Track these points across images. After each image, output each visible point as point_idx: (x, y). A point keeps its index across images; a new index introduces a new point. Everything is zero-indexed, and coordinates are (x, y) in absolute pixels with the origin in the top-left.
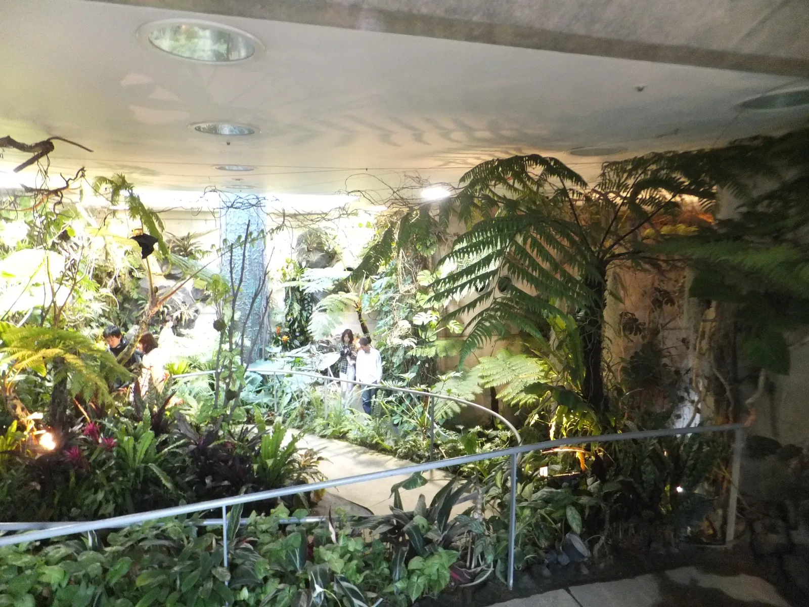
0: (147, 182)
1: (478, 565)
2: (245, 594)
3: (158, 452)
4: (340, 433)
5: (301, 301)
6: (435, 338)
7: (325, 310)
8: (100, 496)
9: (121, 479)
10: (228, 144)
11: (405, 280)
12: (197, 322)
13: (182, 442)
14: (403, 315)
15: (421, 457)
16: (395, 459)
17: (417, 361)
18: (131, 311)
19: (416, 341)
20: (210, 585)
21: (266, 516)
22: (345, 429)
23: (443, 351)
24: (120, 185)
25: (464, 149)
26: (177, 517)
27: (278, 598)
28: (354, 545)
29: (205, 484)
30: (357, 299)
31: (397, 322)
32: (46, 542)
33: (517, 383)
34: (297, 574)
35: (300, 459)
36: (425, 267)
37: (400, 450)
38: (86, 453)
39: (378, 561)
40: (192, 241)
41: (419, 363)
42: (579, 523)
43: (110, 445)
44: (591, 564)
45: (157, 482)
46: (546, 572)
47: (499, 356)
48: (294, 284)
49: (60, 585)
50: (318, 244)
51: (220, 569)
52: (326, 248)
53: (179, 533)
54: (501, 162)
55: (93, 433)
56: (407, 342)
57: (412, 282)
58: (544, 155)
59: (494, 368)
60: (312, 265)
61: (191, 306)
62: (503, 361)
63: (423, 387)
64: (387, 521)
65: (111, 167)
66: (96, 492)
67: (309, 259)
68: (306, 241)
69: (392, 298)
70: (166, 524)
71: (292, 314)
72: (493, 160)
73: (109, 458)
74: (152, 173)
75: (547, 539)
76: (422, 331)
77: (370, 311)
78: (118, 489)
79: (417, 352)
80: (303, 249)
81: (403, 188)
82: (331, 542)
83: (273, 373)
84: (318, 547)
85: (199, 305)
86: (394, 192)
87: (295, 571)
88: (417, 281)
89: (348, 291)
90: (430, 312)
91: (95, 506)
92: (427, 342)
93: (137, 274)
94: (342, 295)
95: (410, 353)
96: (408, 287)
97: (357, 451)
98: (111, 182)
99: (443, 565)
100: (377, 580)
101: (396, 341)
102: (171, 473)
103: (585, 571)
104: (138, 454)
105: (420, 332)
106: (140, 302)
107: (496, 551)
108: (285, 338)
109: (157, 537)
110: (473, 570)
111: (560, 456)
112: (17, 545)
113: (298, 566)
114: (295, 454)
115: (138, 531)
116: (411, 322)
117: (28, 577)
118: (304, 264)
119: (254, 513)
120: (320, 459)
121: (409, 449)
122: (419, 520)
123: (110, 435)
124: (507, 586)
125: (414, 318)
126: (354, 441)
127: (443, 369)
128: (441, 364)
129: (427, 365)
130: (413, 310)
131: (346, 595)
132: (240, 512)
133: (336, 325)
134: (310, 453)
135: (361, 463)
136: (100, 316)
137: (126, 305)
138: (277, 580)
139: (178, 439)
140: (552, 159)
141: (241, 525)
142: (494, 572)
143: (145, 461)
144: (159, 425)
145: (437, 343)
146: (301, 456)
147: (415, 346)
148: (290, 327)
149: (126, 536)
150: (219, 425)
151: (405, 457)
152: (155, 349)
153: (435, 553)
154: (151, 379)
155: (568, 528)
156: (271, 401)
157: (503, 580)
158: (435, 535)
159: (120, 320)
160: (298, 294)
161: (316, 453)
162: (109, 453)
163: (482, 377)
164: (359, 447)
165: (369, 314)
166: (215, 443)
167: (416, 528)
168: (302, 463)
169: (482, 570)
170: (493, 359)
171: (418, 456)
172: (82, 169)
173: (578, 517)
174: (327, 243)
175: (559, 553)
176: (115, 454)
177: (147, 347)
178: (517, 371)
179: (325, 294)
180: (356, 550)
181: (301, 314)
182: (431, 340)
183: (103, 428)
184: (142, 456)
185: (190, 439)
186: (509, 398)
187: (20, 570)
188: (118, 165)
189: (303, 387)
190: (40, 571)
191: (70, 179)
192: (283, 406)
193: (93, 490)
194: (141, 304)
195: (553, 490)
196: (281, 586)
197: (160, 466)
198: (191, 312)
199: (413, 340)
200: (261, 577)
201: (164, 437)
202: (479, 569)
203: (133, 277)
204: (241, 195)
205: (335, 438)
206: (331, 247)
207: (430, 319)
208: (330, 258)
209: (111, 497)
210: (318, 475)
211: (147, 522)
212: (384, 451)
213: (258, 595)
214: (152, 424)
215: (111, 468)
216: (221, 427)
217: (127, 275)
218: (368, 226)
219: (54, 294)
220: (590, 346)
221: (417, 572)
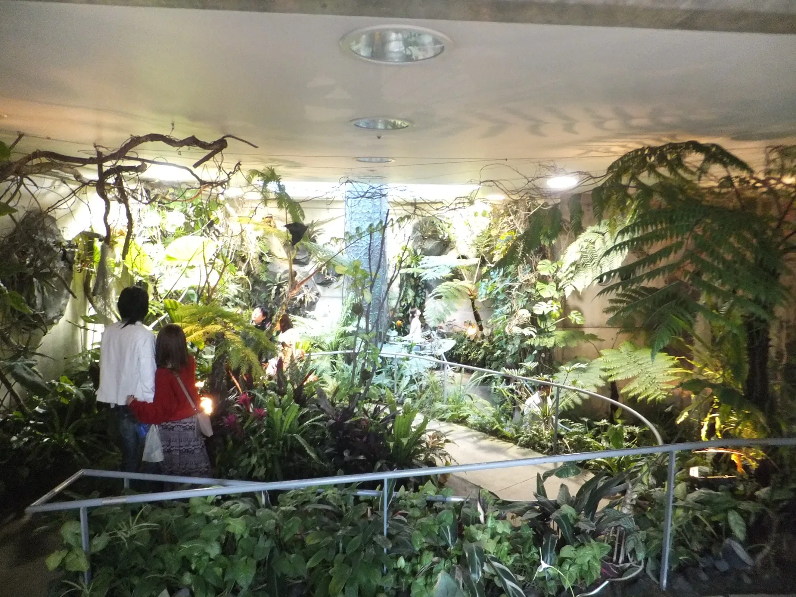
0: (290, 174)
1: (626, 560)
2: (402, 562)
3: (300, 425)
4: (459, 417)
5: (415, 288)
6: (554, 328)
7: (440, 297)
8: (254, 460)
9: (270, 446)
10: (379, 138)
11: (525, 270)
12: (318, 304)
13: (321, 416)
14: (521, 304)
15: (543, 447)
16: (516, 447)
17: (533, 350)
18: (260, 293)
19: (536, 331)
20: (371, 551)
21: (414, 492)
22: (465, 414)
23: (562, 342)
24: (270, 176)
25: (614, 138)
26: (336, 486)
27: (434, 570)
28: (502, 528)
29: (343, 456)
30: (473, 288)
31: (514, 312)
32: (226, 498)
33: (644, 378)
34: (448, 549)
35: (428, 439)
36: (544, 257)
37: (521, 438)
38: (240, 420)
39: (528, 546)
40: (315, 229)
41: (535, 352)
42: (744, 529)
43: (260, 415)
44: (753, 575)
45: (302, 451)
46: (704, 577)
47: (623, 349)
48: (410, 271)
49: (242, 537)
50: (433, 232)
51: (379, 537)
52: (440, 236)
53: (338, 500)
54: (653, 150)
55: (245, 403)
56: (527, 332)
57: (532, 271)
58: (703, 141)
59: (618, 361)
60: (428, 253)
61: (312, 290)
62: (628, 354)
63: (546, 376)
64: (531, 507)
65: (262, 161)
66: (250, 456)
67: (424, 247)
68: (421, 229)
69: (510, 287)
70: (326, 491)
71: (406, 300)
72: (643, 148)
73: (259, 427)
74: (296, 165)
75: (700, 543)
76: (541, 321)
77: (485, 299)
78: (268, 455)
79: (536, 342)
80: (418, 237)
81: (538, 178)
82: (479, 522)
83: (391, 356)
84: (468, 525)
85: (319, 288)
86: (529, 182)
87: (446, 546)
88: (536, 270)
89: (462, 279)
90: (550, 302)
91: (249, 469)
92: (545, 332)
93: (267, 259)
94: (457, 283)
95: (529, 342)
96: (527, 277)
97: (477, 436)
98: (262, 175)
99: (594, 557)
100: (526, 564)
101: (517, 330)
102: (312, 443)
103: (747, 580)
104: (285, 424)
105: (539, 321)
106: (268, 285)
107: (647, 548)
108: (399, 322)
109: (320, 502)
110: (621, 565)
111: (709, 459)
112: (206, 497)
113: (450, 542)
114: (423, 436)
115: (301, 495)
116: (531, 312)
117: (216, 526)
118: (419, 252)
119: (402, 488)
120: (447, 441)
121: (531, 438)
122: (567, 509)
123: (259, 405)
124: (660, 586)
125: (534, 307)
126: (473, 427)
127: (560, 360)
128: (558, 355)
129: (543, 355)
130: (532, 300)
131: (498, 575)
132: (393, 486)
133: (452, 312)
134: (438, 435)
135: (482, 448)
136: (236, 296)
137: (257, 287)
138: (432, 554)
139: (317, 413)
140: (713, 145)
141: (394, 498)
142: (644, 570)
143: (290, 431)
144: (300, 398)
145: (556, 333)
146: (430, 436)
147: (535, 336)
148: (403, 313)
149: (292, 498)
150: (355, 403)
151: (526, 445)
152: (290, 330)
153: (586, 543)
154: (292, 357)
155: (729, 533)
156: (391, 382)
157: (654, 579)
158: (586, 526)
159: (250, 300)
160: (412, 280)
161: (444, 435)
162: (260, 422)
163: (605, 370)
164: (479, 433)
165: (483, 302)
166: (353, 420)
167: (565, 517)
168: (431, 444)
169: (631, 567)
170: (615, 352)
171: (540, 445)
172: (239, 164)
173: (741, 522)
174: (441, 231)
175: (717, 558)
176: (265, 423)
177: (284, 326)
178: (644, 366)
179: (439, 281)
180: (503, 532)
181: (415, 300)
182: (550, 330)
183: (253, 399)
184: (288, 427)
185: (328, 414)
186: (636, 393)
187: (208, 520)
188: (270, 159)
189: (422, 371)
190: (226, 522)
191: (230, 173)
192: (402, 388)
193: (247, 454)
194: (269, 287)
195: (713, 492)
196: (436, 559)
197: (302, 436)
198: (313, 295)
199: (533, 329)
200: (417, 549)
201: (305, 410)
202: (628, 565)
203: (262, 261)
204: (375, 185)
205: (454, 422)
206: (446, 235)
207: (550, 309)
208: (445, 246)
209: (262, 462)
210: (447, 457)
211: (309, 488)
212: (504, 438)
213: (413, 565)
214: (294, 398)
215: (261, 436)
216: (357, 405)
217: (258, 260)
218: (484, 215)
219: (208, 275)
220: (757, 343)
221: (568, 560)
